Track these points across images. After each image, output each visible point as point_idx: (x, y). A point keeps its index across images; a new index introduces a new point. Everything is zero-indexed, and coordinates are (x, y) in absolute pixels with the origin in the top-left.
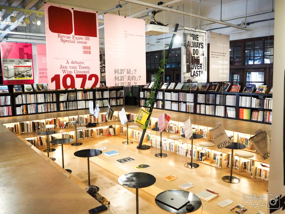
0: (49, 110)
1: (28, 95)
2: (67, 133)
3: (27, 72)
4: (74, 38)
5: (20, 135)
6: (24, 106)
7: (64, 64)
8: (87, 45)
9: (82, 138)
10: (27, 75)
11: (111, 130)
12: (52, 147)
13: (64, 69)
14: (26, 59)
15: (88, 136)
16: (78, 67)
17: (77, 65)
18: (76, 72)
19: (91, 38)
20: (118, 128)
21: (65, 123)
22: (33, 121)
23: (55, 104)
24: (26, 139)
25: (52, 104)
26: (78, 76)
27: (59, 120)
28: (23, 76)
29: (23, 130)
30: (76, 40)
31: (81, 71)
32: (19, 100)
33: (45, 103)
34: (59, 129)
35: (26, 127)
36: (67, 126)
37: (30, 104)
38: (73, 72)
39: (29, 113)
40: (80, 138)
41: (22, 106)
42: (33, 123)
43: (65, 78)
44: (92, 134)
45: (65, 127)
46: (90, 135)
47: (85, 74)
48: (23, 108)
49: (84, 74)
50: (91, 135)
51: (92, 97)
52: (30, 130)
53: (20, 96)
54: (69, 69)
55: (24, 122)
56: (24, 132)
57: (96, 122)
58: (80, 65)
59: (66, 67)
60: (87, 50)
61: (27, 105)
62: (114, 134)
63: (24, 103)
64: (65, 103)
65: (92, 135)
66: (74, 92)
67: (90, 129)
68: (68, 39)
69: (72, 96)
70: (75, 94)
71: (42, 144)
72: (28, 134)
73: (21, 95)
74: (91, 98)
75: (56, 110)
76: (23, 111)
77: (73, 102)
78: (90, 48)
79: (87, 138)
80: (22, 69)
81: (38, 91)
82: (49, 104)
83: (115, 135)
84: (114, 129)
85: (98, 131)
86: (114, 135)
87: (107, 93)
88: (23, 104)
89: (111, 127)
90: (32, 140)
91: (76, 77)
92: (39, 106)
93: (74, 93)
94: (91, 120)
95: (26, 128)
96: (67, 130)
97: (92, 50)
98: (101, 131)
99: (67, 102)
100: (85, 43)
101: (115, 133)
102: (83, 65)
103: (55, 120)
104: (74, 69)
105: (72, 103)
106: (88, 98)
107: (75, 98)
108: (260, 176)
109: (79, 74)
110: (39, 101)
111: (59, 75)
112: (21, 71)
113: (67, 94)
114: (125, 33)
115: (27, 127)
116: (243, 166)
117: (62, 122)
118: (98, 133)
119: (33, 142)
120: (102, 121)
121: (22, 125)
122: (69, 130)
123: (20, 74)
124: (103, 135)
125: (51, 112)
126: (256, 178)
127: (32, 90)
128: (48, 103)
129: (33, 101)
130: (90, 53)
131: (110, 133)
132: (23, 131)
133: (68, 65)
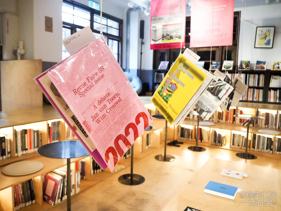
0: (250, 99)
3: (177, 31)
10: (176, 36)
23: (261, 91)
25: (256, 90)
28: (172, 38)
64: (278, 91)
80: (171, 28)
82: (251, 90)
90: (189, 129)
119: (190, 132)
123: (168, 35)
125: (252, 102)
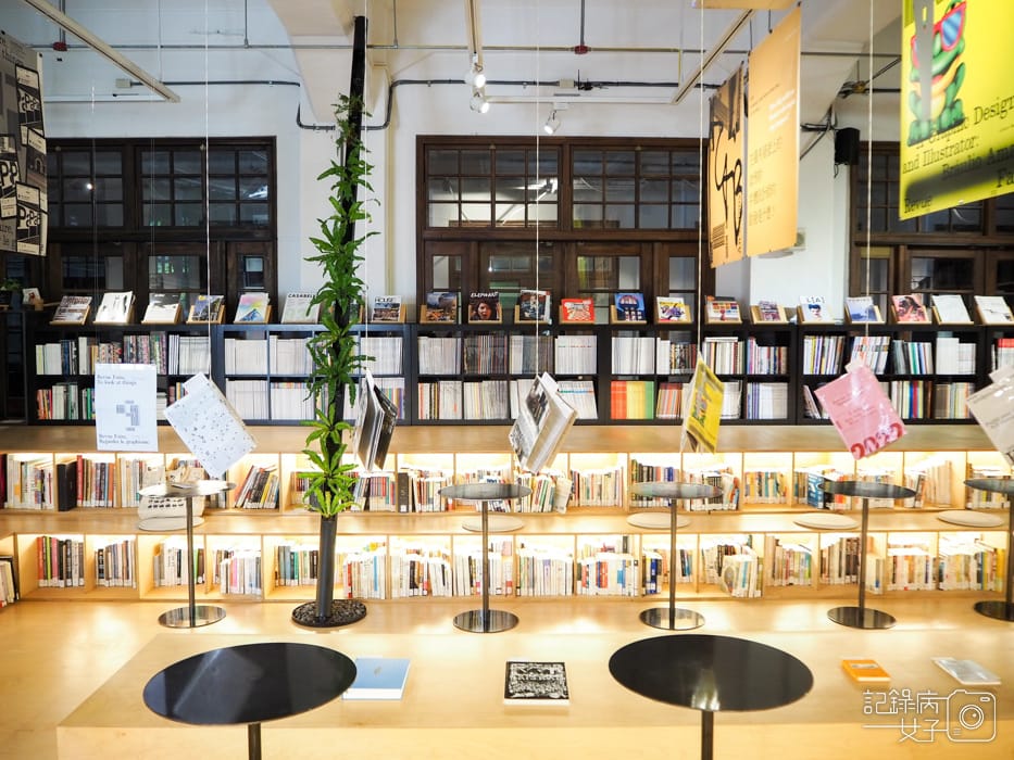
20: (29, 551)
83: (18, 598)
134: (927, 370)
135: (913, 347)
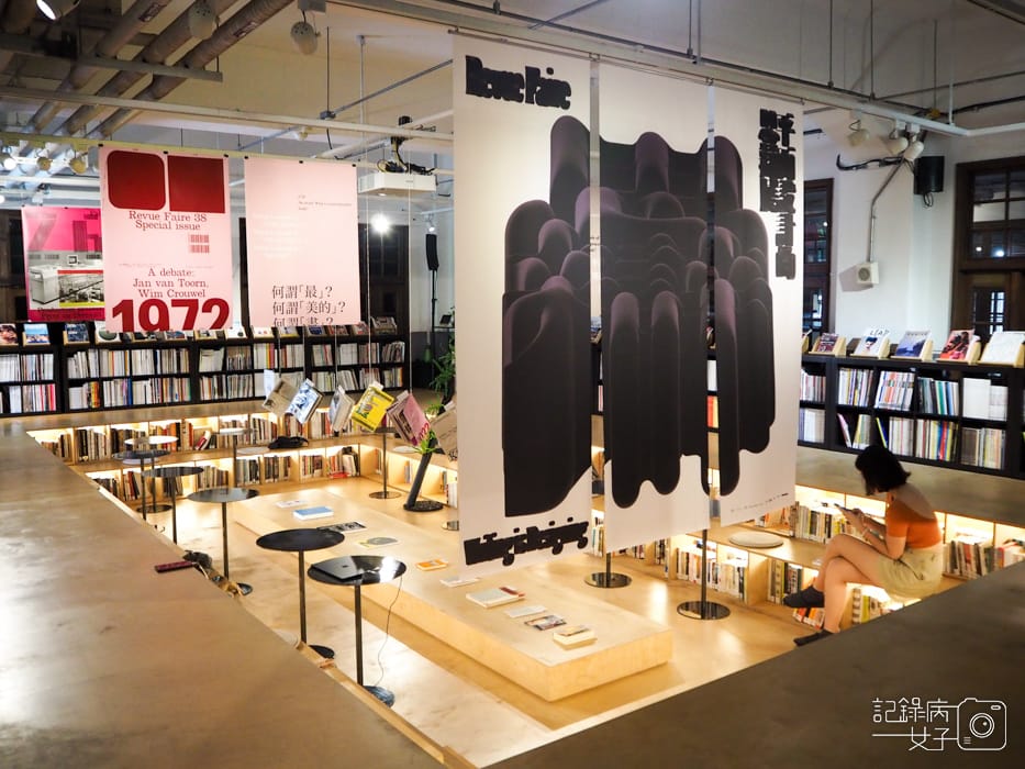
0: (167, 399)
1: (105, 353)
2: (211, 463)
3: (95, 286)
4: (169, 219)
5: (76, 464)
6: (93, 383)
7: (144, 277)
8: (202, 232)
9: (257, 479)
10: (94, 295)
11: (348, 460)
12: (163, 501)
13: (142, 288)
14: (92, 252)
15: (275, 477)
16: (177, 284)
17: (174, 279)
18: (171, 293)
19: (210, 216)
20: (370, 454)
21: (208, 436)
22: (113, 426)
23: (186, 382)
24: (89, 475)
25: (175, 380)
26: (176, 303)
27: (190, 425)
28: (83, 298)
29: (83, 450)
30: (173, 224)
31: (186, 292)
32: (77, 366)
33: (155, 376)
34: (189, 453)
35: (93, 441)
36: (213, 444)
37: (110, 379)
38: (165, 295)
39: (107, 404)
40: (251, 480)
41: (86, 386)
42: (115, 433)
43: (145, 307)
44: (289, 469)
45: (207, 448)
46: (281, 473)
47: (194, 298)
48: (89, 390)
49: (191, 298)
50: (286, 474)
51: (300, 363)
52: (105, 450)
53: (80, 356)
54: (155, 288)
55: (88, 428)
56: (85, 458)
57: (305, 436)
58: (183, 277)
59: (148, 284)
60: (200, 244)
61: (100, 380)
62: (354, 472)
63: (94, 374)
64: (215, 378)
65: (289, 473)
66: (246, 345)
67: (282, 454)
68: (154, 222)
69: (239, 356)
70: (249, 351)
71: (135, 491)
72: (97, 463)
73: (84, 354)
74: (297, 366)
75: (187, 398)
76: (89, 399)
77: (242, 376)
78: (206, 239)
79: (272, 480)
80: (80, 279)
81: (134, 341)
82: (166, 381)
83: (359, 475)
84: (357, 458)
85: (308, 460)
86: (356, 476)
87: (349, 351)
88: (89, 380)
89: (347, 451)
90: (108, 480)
91: (173, 305)
92: (139, 386)
93: (244, 347)
94: (287, 428)
95: (93, 446)
96: (213, 455)
97: (211, 244)
98: (317, 463)
99: (224, 376)
100: (196, 228)
101: (358, 468)
102: (187, 279)
103: (178, 425)
104: (168, 288)
105: (239, 379)
106: (289, 365)
107: (249, 363)
108: (687, 573)
109: (179, 298)
110: (139, 371)
111: (131, 301)
112: (76, 285)
113: (222, 350)
114: (301, 200)
115: (97, 444)
116: (658, 549)
117: (199, 433)
118: (308, 468)
119: (111, 485)
120: (324, 432)
121: (82, 436)
122: (218, 454)
123: (75, 292)
124: (322, 475)
125: (172, 404)
126: (676, 579)
127: (118, 339)
128: (163, 376)
129: (119, 371)
130: (207, 250)
131: (343, 469)
132: (82, 455)
133: (152, 279)
134: (954, 412)
135: (940, 385)
